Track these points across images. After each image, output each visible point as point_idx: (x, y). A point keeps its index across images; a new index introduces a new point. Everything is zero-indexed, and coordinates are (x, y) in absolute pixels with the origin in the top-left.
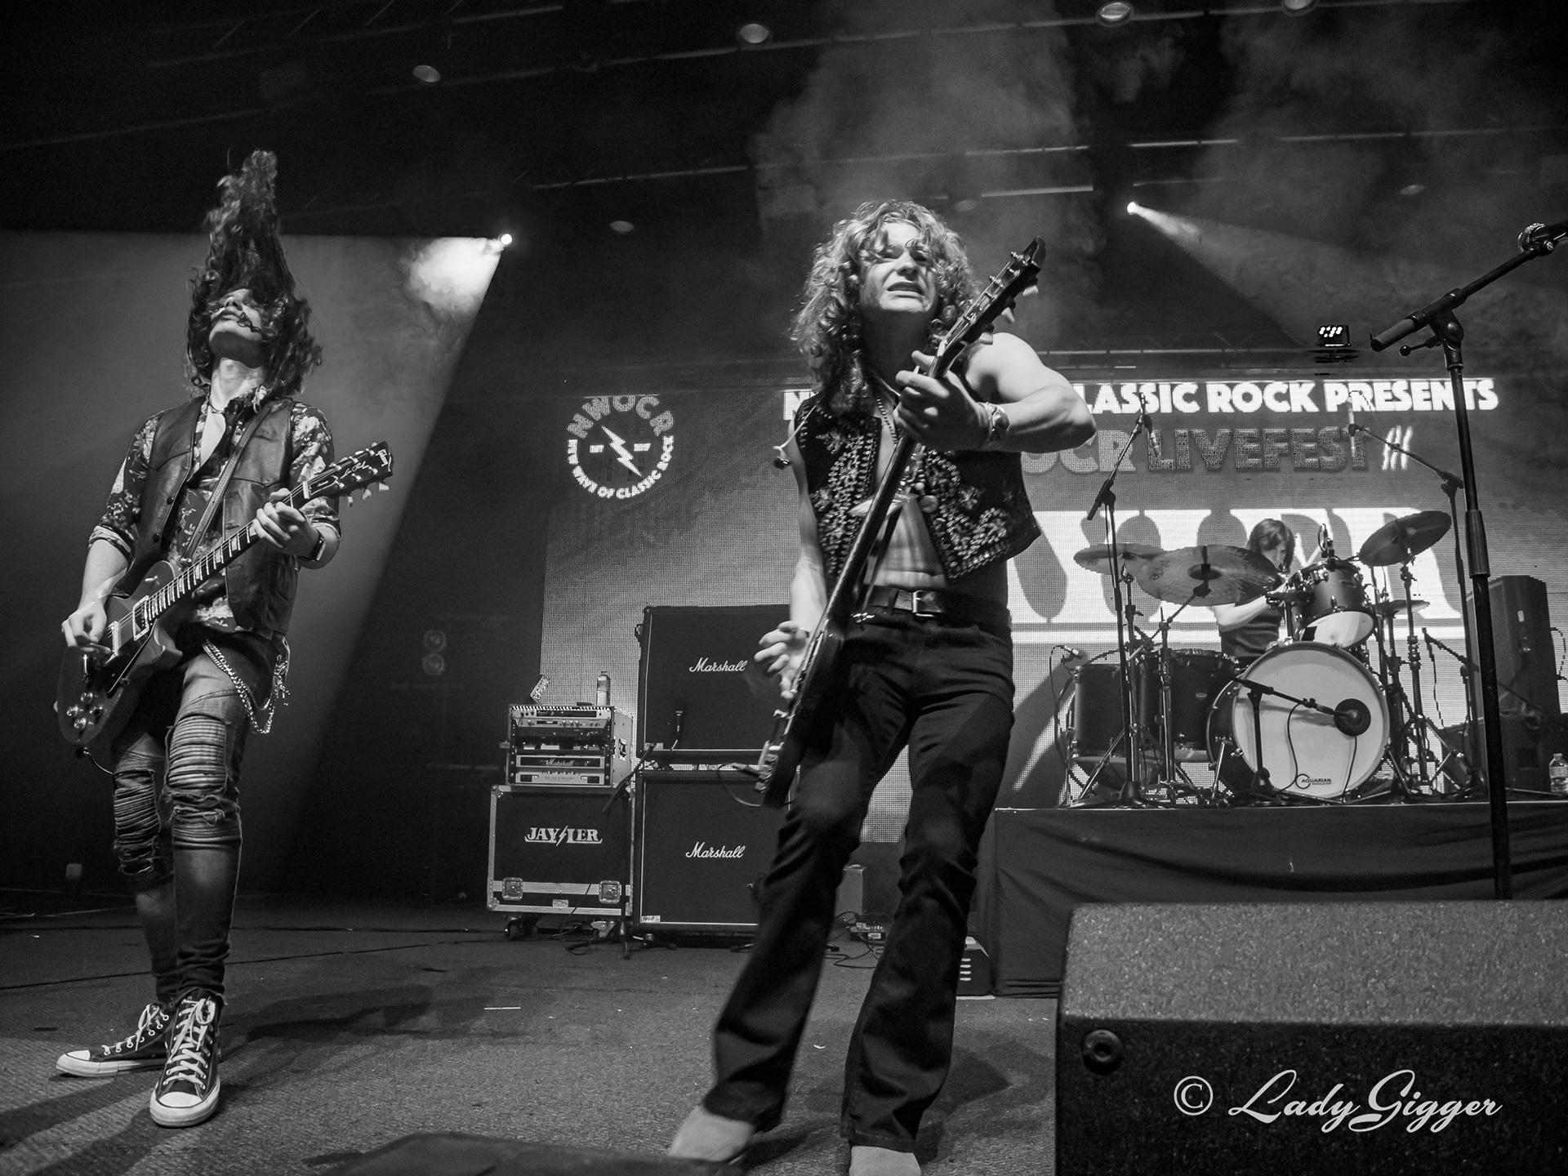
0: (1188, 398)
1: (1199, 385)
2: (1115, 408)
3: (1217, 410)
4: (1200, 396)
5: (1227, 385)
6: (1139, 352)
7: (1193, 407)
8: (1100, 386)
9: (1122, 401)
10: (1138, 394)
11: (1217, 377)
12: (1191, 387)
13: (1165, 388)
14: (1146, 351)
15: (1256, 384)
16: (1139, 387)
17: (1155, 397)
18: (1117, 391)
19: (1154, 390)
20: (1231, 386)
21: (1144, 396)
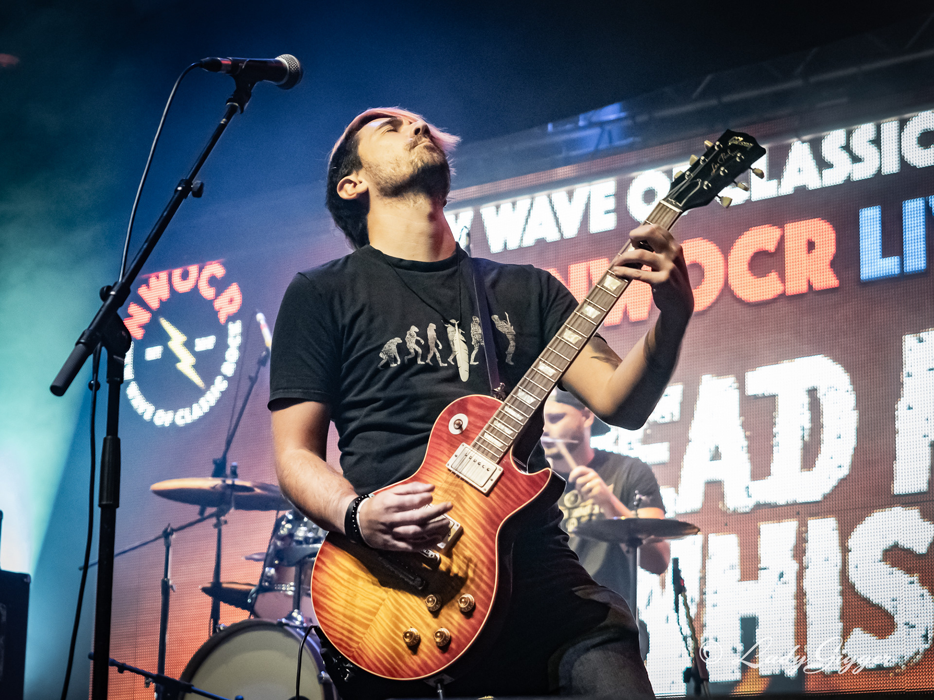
0: (925, 139)
9: (822, 164)
10: (847, 148)
12: (930, 120)
13: (889, 128)
16: (849, 134)
17: (873, 149)
18: (816, 147)
19: (872, 135)
21: (857, 150)
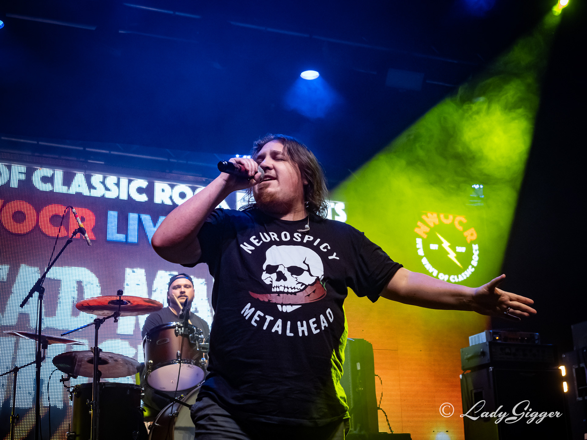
0: (140, 190)
1: (149, 182)
2: (86, 192)
3: (160, 202)
4: (149, 191)
5: (169, 185)
6: (108, 152)
7: (143, 198)
8: (75, 174)
9: (91, 187)
10: (103, 183)
11: (162, 178)
12: (143, 183)
13: (124, 181)
14: (112, 152)
15: (190, 187)
16: (105, 178)
17: (116, 187)
18: (88, 179)
19: (116, 182)
20: (172, 186)
21: (108, 186)
